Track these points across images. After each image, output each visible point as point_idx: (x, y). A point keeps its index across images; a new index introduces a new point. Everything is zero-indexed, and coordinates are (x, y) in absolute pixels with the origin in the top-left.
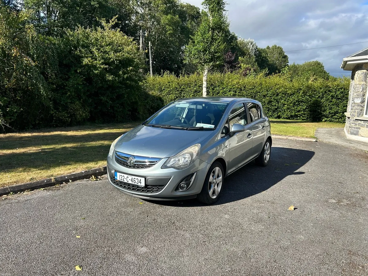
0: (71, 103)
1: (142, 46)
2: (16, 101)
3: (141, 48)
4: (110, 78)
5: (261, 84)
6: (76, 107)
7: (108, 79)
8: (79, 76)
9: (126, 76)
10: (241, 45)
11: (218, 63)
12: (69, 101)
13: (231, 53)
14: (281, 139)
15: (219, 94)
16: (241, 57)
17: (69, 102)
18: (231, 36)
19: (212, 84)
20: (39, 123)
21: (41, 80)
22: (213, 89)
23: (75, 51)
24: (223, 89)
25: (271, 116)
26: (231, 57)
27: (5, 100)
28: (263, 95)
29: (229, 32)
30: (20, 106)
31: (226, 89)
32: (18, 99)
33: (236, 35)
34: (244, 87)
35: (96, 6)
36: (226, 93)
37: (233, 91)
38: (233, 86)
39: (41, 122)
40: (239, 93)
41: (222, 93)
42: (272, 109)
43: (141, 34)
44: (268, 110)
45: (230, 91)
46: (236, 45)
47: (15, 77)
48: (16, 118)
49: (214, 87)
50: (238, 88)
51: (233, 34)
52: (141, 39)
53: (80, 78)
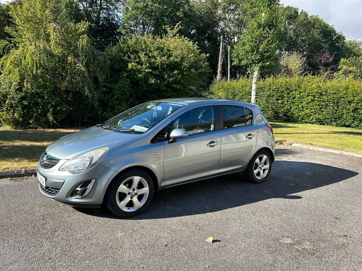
0: (119, 104)
1: (222, 51)
2: (67, 102)
3: (221, 53)
4: (152, 81)
5: (347, 88)
6: (122, 109)
7: (151, 83)
8: (126, 80)
9: (171, 80)
10: (351, 45)
11: (267, 64)
12: (117, 102)
13: (329, 54)
14: (332, 154)
15: (295, 99)
16: (344, 59)
17: (117, 104)
18: (337, 36)
19: (288, 88)
20: (87, 122)
21: (87, 83)
22: (289, 94)
23: (124, 57)
24: (300, 93)
25: (357, 126)
26: (328, 59)
27: (57, 100)
28: (348, 101)
29: (335, 32)
30: (70, 105)
31: (303, 93)
32: (69, 99)
33: (344, 35)
34: (326, 92)
35: (181, 16)
36: (303, 98)
37: (312, 96)
38: (312, 90)
39: (89, 121)
40: (318, 98)
41: (298, 98)
42: (358, 118)
43: (221, 39)
44: (354, 119)
45: (308, 96)
46: (343, 46)
47: (67, 81)
48: (65, 116)
49: (289, 92)
50: (317, 93)
51: (340, 34)
52: (221, 44)
53: (126, 82)
